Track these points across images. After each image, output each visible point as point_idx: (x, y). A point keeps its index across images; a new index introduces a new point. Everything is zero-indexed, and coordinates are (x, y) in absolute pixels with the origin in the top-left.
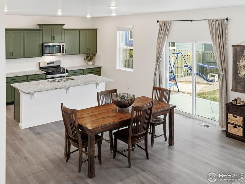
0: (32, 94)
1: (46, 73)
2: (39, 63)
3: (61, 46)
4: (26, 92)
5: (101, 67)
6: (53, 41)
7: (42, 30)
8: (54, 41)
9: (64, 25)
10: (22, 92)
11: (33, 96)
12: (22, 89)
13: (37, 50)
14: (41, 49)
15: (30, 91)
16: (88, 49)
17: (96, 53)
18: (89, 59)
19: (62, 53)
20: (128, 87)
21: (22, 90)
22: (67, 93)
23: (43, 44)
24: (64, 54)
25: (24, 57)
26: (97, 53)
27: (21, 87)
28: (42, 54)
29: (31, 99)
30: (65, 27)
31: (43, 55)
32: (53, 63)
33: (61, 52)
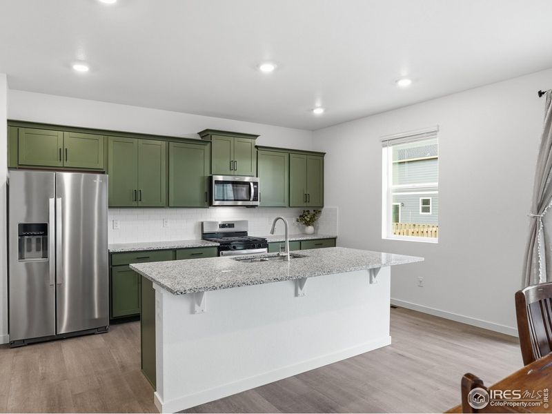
0: (195, 295)
1: (219, 244)
2: (202, 223)
3: (252, 184)
4: (177, 287)
5: (335, 239)
6: (232, 172)
7: (209, 145)
8: (236, 173)
9: (258, 136)
10: (163, 286)
11: (199, 305)
12: (163, 277)
13: (197, 192)
14: (206, 190)
15: (188, 284)
16: (306, 198)
17: (323, 207)
18: (308, 219)
19: (253, 200)
20: (421, 282)
21: (162, 281)
22: (296, 294)
23: (211, 178)
24: (257, 203)
25: (168, 206)
26: (325, 207)
27: (159, 273)
28: (208, 201)
29: (193, 311)
30: (258, 142)
31: (211, 204)
32: (231, 225)
33: (251, 199)
